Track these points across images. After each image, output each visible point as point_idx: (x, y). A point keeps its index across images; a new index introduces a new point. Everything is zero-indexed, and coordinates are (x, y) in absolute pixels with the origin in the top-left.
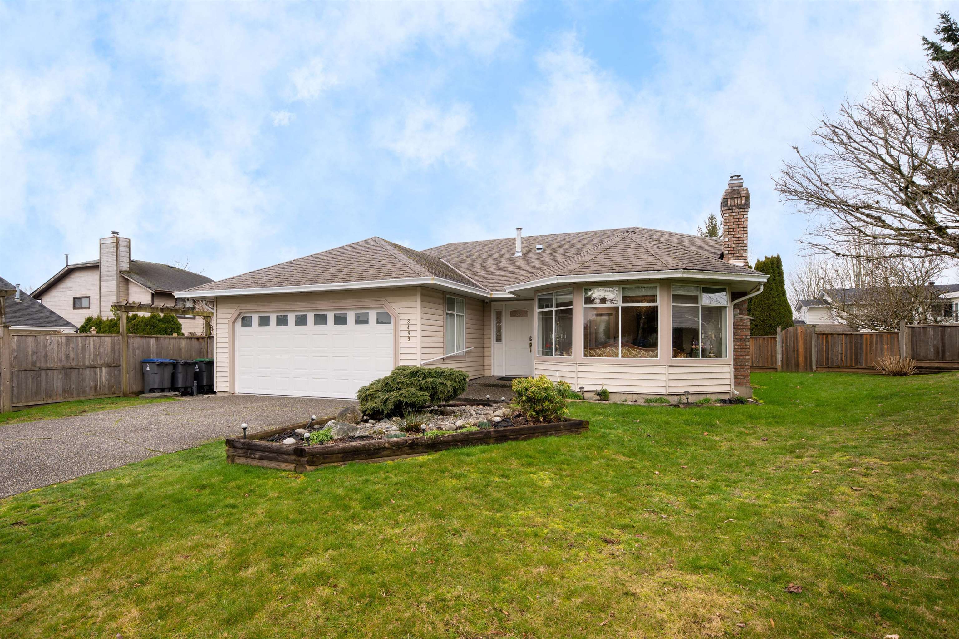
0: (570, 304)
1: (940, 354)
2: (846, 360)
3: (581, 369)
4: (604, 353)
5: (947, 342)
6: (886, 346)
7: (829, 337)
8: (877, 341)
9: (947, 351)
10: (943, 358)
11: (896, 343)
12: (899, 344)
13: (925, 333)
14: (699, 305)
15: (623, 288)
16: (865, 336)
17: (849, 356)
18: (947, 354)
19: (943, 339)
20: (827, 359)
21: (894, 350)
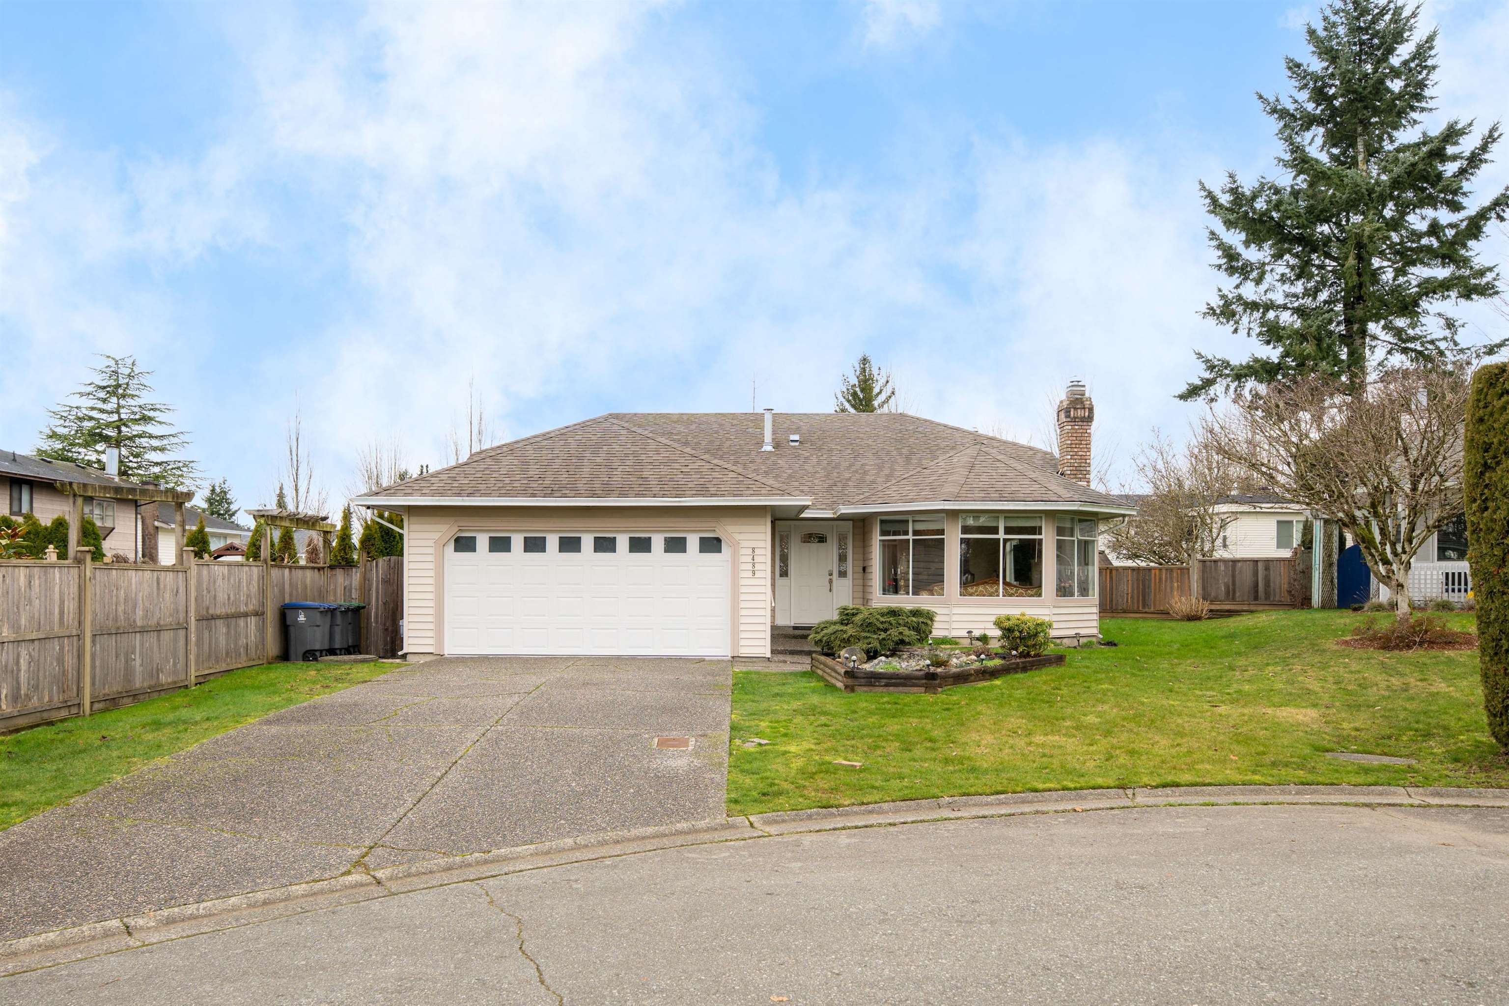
0: (942, 532)
1: (1231, 594)
2: (1133, 603)
3: (956, 610)
4: (976, 591)
5: (1237, 579)
6: (1176, 584)
7: (1114, 572)
8: (1166, 578)
9: (1237, 590)
10: (1234, 599)
11: (1187, 581)
12: (1189, 582)
13: (1216, 569)
14: (1075, 539)
15: (1005, 517)
16: (1153, 571)
17: (1135, 596)
18: (1238, 594)
19: (1233, 576)
20: (1111, 601)
21: (1184, 590)
